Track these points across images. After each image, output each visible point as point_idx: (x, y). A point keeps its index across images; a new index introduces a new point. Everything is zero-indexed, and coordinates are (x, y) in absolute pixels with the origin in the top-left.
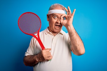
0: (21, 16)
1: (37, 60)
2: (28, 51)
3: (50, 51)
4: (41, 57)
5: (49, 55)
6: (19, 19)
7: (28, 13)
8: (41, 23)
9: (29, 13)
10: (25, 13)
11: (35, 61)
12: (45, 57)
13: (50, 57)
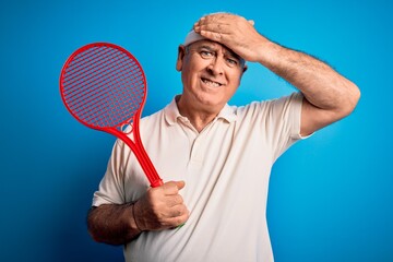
0: (72, 59)
1: (134, 226)
2: (105, 189)
3: (181, 192)
4: (146, 216)
5: (175, 208)
6: (64, 72)
7: (95, 45)
8: (144, 83)
9: (100, 45)
10: (87, 47)
11: (127, 228)
12: (160, 216)
13: (178, 214)
